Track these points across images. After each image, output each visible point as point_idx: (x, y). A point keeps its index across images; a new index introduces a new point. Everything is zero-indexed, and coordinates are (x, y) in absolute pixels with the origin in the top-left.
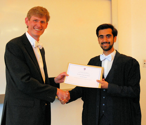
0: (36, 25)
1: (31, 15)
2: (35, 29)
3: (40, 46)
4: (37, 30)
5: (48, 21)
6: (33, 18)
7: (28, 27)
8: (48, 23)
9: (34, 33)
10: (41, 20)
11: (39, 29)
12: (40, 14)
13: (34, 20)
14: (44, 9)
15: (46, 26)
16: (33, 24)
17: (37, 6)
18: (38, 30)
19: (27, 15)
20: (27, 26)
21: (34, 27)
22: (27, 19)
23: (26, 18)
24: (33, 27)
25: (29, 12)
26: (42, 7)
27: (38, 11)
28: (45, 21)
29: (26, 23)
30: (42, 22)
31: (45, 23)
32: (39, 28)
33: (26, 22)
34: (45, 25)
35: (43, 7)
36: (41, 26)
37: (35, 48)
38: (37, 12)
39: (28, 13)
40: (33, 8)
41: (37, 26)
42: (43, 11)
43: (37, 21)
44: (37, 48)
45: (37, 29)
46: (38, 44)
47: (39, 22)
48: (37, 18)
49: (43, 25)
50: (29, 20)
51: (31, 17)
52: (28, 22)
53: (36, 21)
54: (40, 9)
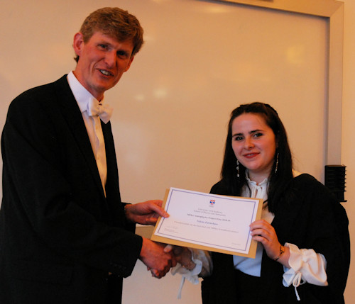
0: (103, 59)
1: (93, 29)
4: (104, 72)
5: (138, 51)
6: (98, 37)
7: (77, 59)
8: (133, 59)
9: (95, 80)
10: (120, 46)
12: (120, 30)
13: (99, 45)
14: (131, 18)
17: (113, 6)
19: (83, 26)
20: (76, 57)
22: (79, 38)
23: (77, 35)
25: (89, 18)
27: (115, 21)
28: (129, 49)
29: (75, 48)
30: (120, 53)
31: (127, 55)
33: (77, 45)
34: (126, 62)
36: (117, 63)
38: (114, 23)
39: (86, 23)
40: (102, 10)
41: (106, 63)
42: (128, 22)
43: (107, 49)
47: (114, 51)
48: (109, 41)
49: (121, 62)
50: (86, 40)
51: (91, 35)
52: (82, 45)
53: (105, 46)
54: (121, 16)
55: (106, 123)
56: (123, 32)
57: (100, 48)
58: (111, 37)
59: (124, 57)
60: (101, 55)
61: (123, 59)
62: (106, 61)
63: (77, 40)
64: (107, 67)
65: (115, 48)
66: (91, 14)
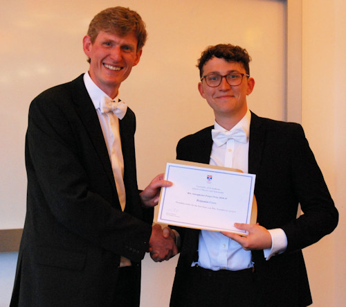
0: (108, 55)
1: (97, 30)
2: (107, 66)
3: (117, 112)
4: (111, 68)
6: (103, 36)
7: (89, 61)
8: (141, 51)
9: (104, 75)
10: (122, 41)
11: (116, 66)
12: (119, 25)
13: (104, 43)
14: (131, 14)
15: (137, 59)
16: (102, 52)
17: (114, 6)
18: (114, 68)
19: (89, 29)
20: (87, 58)
21: (104, 61)
22: (88, 41)
23: (85, 37)
24: (102, 61)
25: (93, 20)
26: (128, 9)
27: (114, 18)
28: (134, 44)
29: (84, 50)
30: (124, 48)
31: (132, 49)
32: (116, 64)
33: (86, 48)
34: (132, 56)
35: (131, 9)
36: (122, 57)
37: (104, 114)
38: (113, 21)
39: (90, 25)
40: (104, 11)
41: (112, 59)
42: (127, 18)
43: (112, 46)
44: (110, 116)
45: (111, 65)
46: (113, 106)
47: (118, 46)
48: (112, 38)
49: (128, 56)
50: (93, 41)
51: (96, 36)
52: (91, 47)
53: (109, 44)
54: (119, 13)
55: (121, 119)
56: (123, 28)
57: (105, 46)
58: (113, 34)
59: (129, 51)
60: (107, 52)
62: (112, 57)
63: (86, 43)
65: (118, 44)
66: (95, 17)
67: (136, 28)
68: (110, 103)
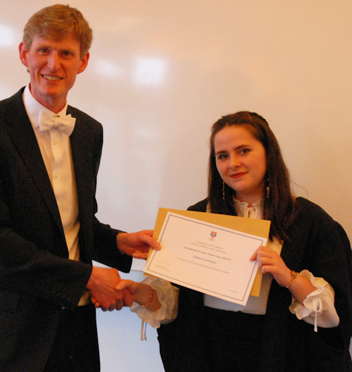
0: (46, 64)
1: (31, 35)
2: (45, 77)
4: (50, 78)
6: (37, 42)
13: (39, 50)
18: (53, 79)
22: (24, 48)
23: (21, 44)
24: (39, 73)
26: (67, 7)
29: (21, 59)
30: (65, 54)
31: (73, 54)
33: (23, 56)
36: (62, 65)
38: (46, 24)
41: (49, 68)
43: (49, 53)
44: (53, 133)
45: (49, 75)
46: (57, 121)
49: (68, 63)
50: (29, 48)
52: (27, 54)
56: (59, 30)
57: (40, 53)
58: (46, 38)
59: (70, 56)
60: (43, 59)
61: (70, 59)
62: (48, 66)
63: (22, 51)
64: (51, 72)
65: (56, 49)
67: (75, 28)
68: (53, 119)
